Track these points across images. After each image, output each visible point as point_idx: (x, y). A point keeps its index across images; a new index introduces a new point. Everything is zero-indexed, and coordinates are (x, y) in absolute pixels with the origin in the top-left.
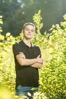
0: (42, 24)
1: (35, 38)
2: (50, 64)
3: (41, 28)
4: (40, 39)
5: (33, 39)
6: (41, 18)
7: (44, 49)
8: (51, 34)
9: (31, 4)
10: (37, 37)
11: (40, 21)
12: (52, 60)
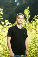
0: (30, 15)
1: (25, 25)
2: (33, 40)
3: (29, 18)
4: (28, 25)
5: (24, 25)
6: (29, 12)
7: (31, 31)
8: (34, 21)
9: (23, 3)
10: (27, 24)
11: (28, 14)
12: (34, 38)
